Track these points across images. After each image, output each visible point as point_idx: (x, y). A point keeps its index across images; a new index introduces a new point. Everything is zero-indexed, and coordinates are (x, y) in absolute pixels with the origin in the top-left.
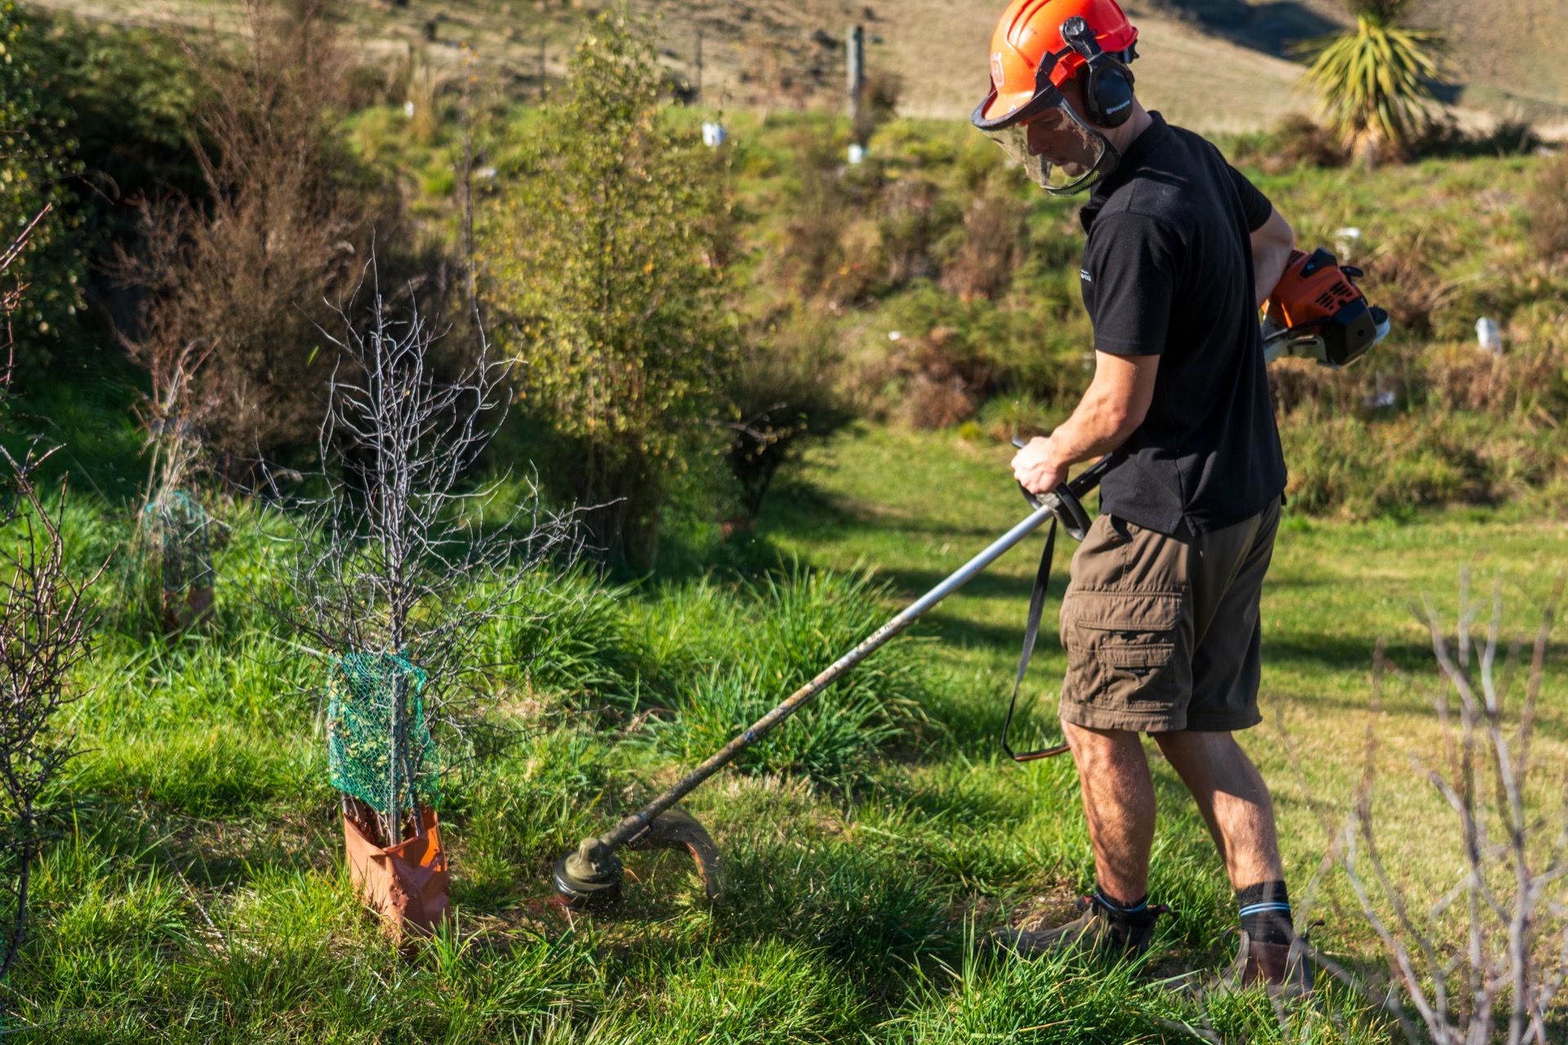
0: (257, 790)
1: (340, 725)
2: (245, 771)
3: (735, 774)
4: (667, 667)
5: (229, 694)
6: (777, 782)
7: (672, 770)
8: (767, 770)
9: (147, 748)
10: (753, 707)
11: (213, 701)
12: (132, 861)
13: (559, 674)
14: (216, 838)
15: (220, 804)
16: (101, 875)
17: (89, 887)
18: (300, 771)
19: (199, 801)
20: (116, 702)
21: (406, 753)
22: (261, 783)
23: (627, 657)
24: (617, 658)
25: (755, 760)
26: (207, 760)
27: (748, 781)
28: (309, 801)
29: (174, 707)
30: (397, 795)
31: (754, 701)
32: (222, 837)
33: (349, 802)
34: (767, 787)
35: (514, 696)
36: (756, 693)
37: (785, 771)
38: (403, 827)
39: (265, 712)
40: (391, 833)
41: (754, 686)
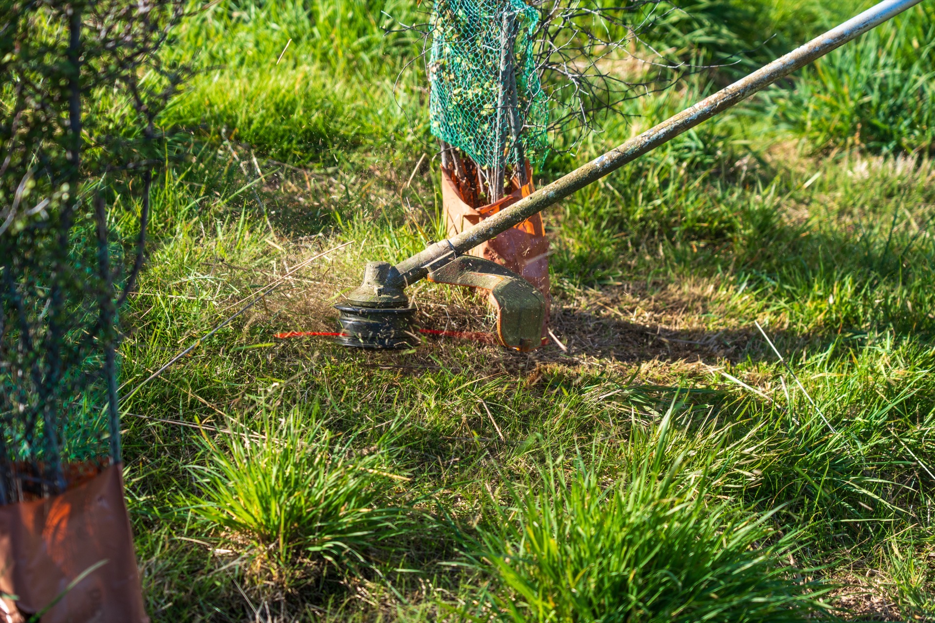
0: (344, 138)
1: (443, 68)
2: (332, 117)
3: (862, 152)
4: (782, 30)
5: (312, 35)
6: (911, 163)
7: (789, 145)
8: (898, 150)
9: (232, 85)
10: (886, 77)
11: (297, 40)
12: (219, 204)
13: (665, 29)
14: (304, 187)
15: (307, 149)
16: (189, 217)
17: (178, 227)
18: (389, 121)
19: (285, 145)
20: (197, 35)
21: (513, 102)
22: (349, 131)
23: (739, 15)
24: (729, 14)
25: (885, 138)
26: (294, 103)
27: (877, 162)
28: (398, 153)
29: (257, 44)
30: (502, 148)
31: (888, 71)
32: (311, 185)
33: (448, 153)
34: (899, 171)
35: (614, 55)
36: (891, 61)
37: (921, 152)
38: (506, 184)
39: (351, 56)
40: (493, 191)
41: (889, 54)
